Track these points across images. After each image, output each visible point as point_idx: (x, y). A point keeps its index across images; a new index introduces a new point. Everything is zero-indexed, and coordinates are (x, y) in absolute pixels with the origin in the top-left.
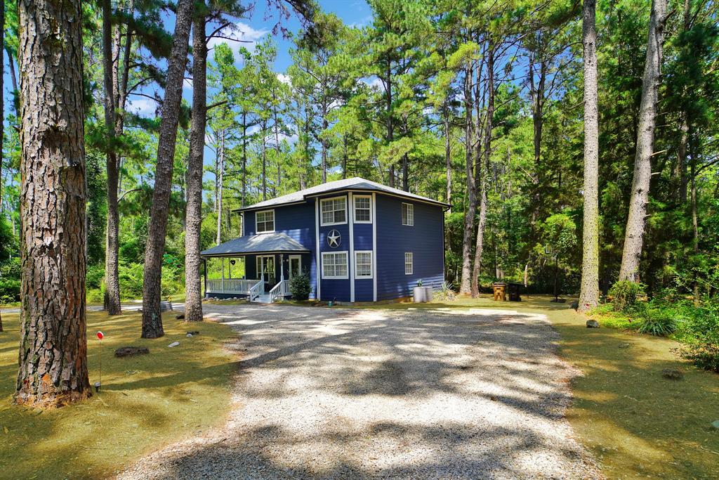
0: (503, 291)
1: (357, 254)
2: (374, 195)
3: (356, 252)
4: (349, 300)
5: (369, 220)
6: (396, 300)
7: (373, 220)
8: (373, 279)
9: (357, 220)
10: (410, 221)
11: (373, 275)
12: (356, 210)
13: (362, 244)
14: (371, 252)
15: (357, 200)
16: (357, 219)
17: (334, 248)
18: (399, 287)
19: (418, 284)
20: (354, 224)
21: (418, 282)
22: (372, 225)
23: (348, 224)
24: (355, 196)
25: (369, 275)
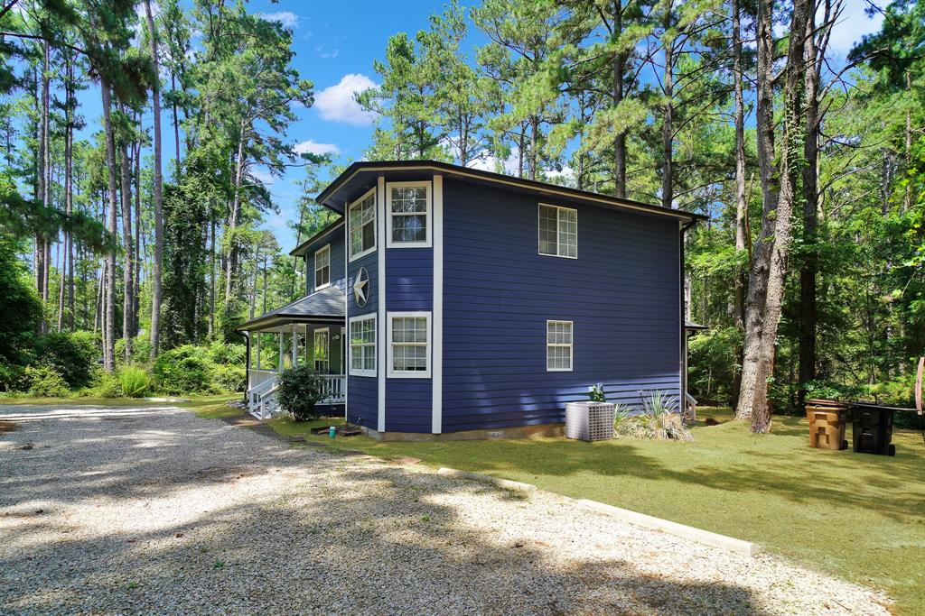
0: (836, 424)
1: (394, 320)
2: (438, 180)
3: (392, 315)
4: (374, 426)
5: (423, 239)
6: (519, 430)
7: (435, 239)
8: (430, 380)
9: (394, 240)
10: (566, 245)
11: (435, 371)
12: (394, 218)
13: (407, 296)
14: (427, 314)
15: (396, 194)
16: (396, 238)
17: (361, 307)
18: (525, 400)
19: (591, 394)
20: (387, 251)
21: (591, 389)
22: (430, 251)
23: (376, 253)
24: (390, 185)
25: (424, 369)
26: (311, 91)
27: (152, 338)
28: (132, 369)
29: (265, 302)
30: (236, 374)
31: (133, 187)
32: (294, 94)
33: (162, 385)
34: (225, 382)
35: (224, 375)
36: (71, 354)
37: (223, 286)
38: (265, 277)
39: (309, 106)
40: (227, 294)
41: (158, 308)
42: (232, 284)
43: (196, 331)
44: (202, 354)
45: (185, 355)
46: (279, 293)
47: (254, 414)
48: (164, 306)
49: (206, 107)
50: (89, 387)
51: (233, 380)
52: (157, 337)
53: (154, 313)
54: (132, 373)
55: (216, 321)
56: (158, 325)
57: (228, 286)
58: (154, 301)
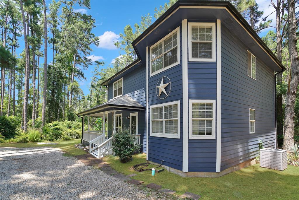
1: (193, 104)
2: (219, 23)
3: (191, 101)
4: (180, 168)
5: (211, 56)
6: (242, 165)
7: (217, 57)
8: (216, 140)
9: (193, 57)
10: (253, 73)
12: (193, 43)
14: (213, 101)
15: (194, 29)
16: (194, 55)
17: (163, 98)
19: (260, 144)
20: (189, 63)
21: (260, 142)
22: (215, 63)
23: (181, 65)
24: (191, 24)
25: (210, 134)
26: (98, 41)
27: (42, 119)
28: (33, 131)
29: (79, 109)
30: (75, 132)
31: (37, 70)
32: (93, 41)
33: (46, 137)
34: (71, 135)
35: (70, 133)
36: (7, 124)
37: (68, 102)
38: (79, 102)
39: (98, 46)
40: (70, 105)
41: (45, 108)
42: (71, 102)
43: (59, 117)
44: (61, 125)
45: (55, 125)
46: (83, 107)
47: (92, 154)
48: (47, 108)
49: (64, 40)
50: (14, 138)
51: (74, 135)
52: (44, 119)
53: (43, 110)
54: (33, 132)
55: (65, 114)
56: (45, 114)
57: (70, 103)
58: (43, 105)
